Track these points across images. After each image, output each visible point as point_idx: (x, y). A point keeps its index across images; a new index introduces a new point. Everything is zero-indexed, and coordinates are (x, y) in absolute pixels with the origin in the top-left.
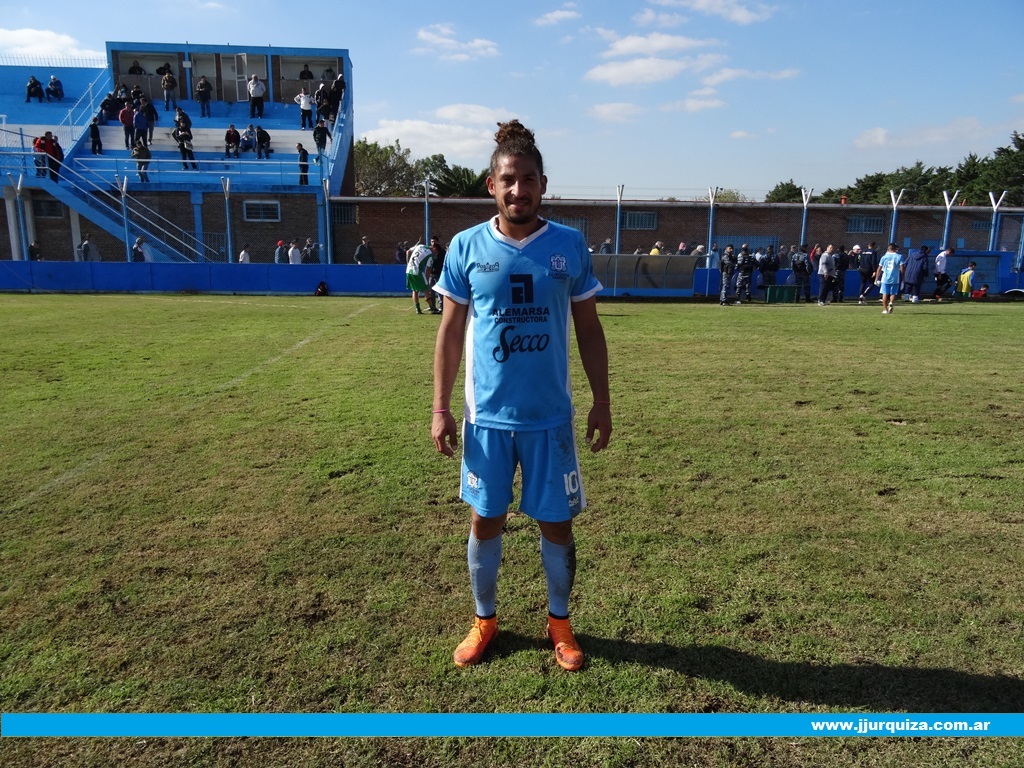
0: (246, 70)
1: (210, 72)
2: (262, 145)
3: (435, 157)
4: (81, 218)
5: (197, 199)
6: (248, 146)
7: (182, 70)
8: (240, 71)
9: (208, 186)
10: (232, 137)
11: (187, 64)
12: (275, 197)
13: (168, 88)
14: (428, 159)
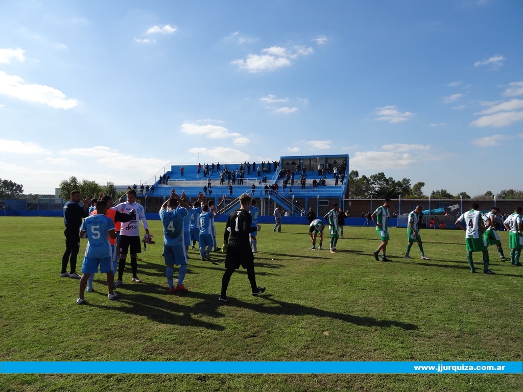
0: (318, 162)
1: (307, 163)
2: (323, 183)
3: (379, 174)
4: (277, 204)
5: (306, 200)
6: (319, 184)
7: (300, 163)
8: (316, 163)
9: (310, 196)
10: (315, 182)
11: (301, 161)
12: (327, 199)
13: (297, 169)
14: (376, 175)
